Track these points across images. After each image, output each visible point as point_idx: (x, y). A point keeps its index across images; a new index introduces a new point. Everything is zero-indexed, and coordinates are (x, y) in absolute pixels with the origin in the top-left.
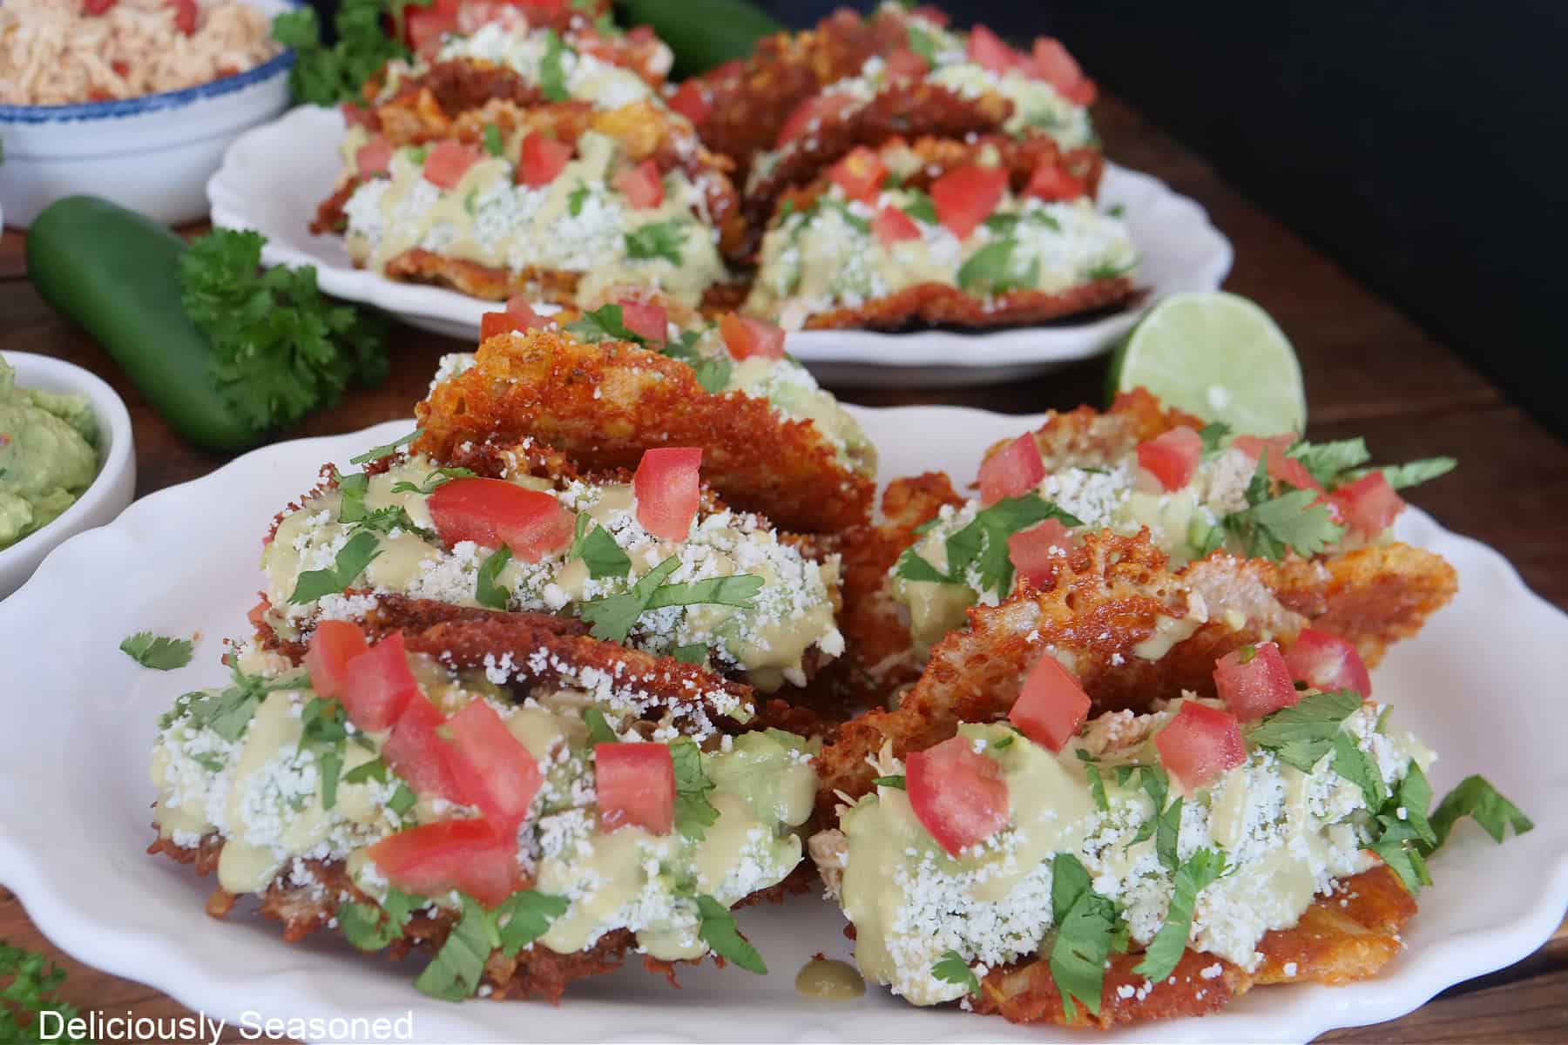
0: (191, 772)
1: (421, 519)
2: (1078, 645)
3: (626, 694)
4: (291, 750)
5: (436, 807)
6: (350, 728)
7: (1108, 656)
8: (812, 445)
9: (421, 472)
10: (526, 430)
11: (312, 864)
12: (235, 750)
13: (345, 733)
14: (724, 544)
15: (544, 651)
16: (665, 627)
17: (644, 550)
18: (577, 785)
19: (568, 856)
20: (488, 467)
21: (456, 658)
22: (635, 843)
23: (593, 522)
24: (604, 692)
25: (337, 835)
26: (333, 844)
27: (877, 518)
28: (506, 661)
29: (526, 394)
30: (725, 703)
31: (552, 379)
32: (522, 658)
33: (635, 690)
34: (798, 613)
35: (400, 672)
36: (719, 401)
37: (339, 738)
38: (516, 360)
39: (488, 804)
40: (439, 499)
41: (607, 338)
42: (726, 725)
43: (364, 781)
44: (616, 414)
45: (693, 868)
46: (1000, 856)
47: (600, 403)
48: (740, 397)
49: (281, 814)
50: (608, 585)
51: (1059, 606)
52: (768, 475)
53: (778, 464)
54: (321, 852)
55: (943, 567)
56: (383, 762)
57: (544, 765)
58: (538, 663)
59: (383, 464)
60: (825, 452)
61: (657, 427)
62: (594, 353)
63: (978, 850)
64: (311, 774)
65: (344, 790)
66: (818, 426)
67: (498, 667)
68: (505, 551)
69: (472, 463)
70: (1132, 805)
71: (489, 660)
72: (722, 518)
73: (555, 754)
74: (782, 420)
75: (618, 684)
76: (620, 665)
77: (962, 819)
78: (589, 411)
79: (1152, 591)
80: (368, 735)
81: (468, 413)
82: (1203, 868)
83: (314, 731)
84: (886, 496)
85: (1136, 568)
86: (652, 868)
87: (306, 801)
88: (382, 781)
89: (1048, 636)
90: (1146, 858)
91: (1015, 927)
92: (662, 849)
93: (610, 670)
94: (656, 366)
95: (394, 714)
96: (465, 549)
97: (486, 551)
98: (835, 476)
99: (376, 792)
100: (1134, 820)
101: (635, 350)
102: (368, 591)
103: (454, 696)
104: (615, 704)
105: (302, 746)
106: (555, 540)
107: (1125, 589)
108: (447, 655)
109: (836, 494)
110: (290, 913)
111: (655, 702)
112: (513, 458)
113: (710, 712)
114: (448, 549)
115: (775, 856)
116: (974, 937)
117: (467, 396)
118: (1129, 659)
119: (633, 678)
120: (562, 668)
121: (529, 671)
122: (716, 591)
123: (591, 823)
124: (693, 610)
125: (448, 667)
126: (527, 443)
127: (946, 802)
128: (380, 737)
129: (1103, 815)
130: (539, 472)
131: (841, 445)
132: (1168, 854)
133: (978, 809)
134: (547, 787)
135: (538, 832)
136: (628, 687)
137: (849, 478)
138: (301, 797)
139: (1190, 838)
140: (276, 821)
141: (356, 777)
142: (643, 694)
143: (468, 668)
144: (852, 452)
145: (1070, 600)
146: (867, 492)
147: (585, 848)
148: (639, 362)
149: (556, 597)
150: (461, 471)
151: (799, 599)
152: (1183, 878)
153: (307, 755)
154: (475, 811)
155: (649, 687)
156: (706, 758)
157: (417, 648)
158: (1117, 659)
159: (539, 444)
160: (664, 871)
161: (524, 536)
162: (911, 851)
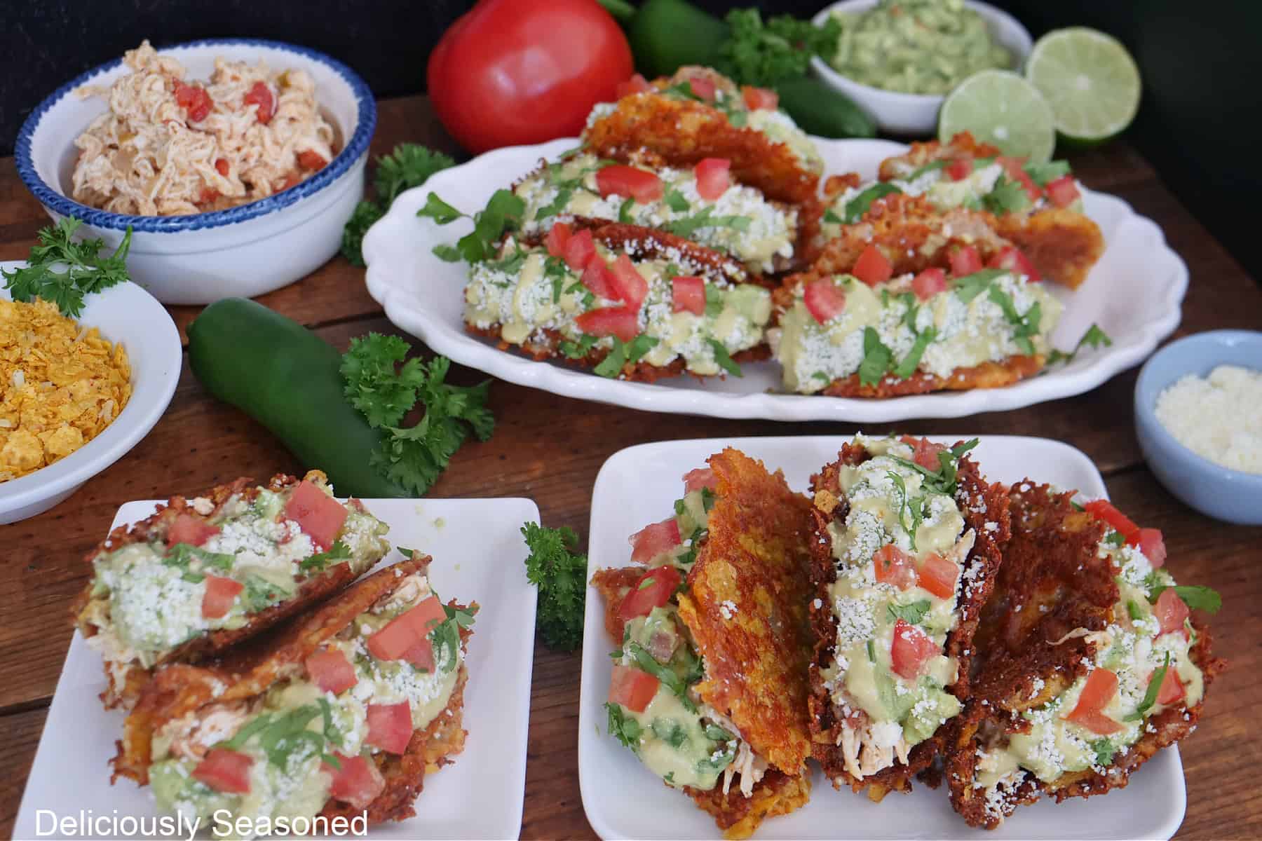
0: (493, 291)
1: (592, 184)
2: (891, 245)
3: (686, 262)
4: (540, 278)
5: (604, 302)
6: (567, 268)
7: (905, 251)
8: (786, 155)
9: (591, 161)
10: (641, 143)
11: (546, 331)
12: (513, 278)
13: (564, 270)
14: (736, 202)
15: (651, 239)
16: (706, 237)
17: (697, 201)
18: (664, 294)
19: (661, 320)
20: (622, 160)
21: (612, 242)
22: (687, 318)
23: (674, 187)
24: (676, 259)
25: (558, 316)
26: (555, 320)
27: (821, 195)
28: (634, 243)
29: (642, 125)
30: (730, 269)
31: (655, 117)
32: (641, 243)
33: (690, 261)
34: (770, 235)
35: (588, 245)
36: (738, 131)
37: (561, 273)
38: (639, 108)
39: (628, 299)
40: (601, 175)
41: (684, 98)
42: (731, 280)
43: (573, 292)
44: (687, 137)
45: (712, 332)
46: (839, 324)
47: (679, 131)
48: (749, 131)
49: (535, 305)
50: (680, 216)
51: (882, 227)
52: (764, 171)
53: (769, 165)
54: (550, 324)
55: (843, 216)
56: (581, 282)
57: (650, 285)
58: (648, 245)
59: (568, 158)
60: (792, 160)
61: (707, 144)
62: (677, 105)
63: (831, 323)
64: (549, 288)
65: (563, 297)
66: (789, 146)
67: (630, 246)
68: (630, 199)
69: (615, 157)
70: (900, 308)
71: (627, 243)
72: (736, 189)
73: (655, 281)
74: (770, 143)
75: (683, 256)
76: (684, 246)
77: (824, 307)
78: (673, 134)
79: (927, 222)
80: (573, 272)
81: (613, 133)
82: (928, 336)
83: (549, 270)
84: (827, 184)
85: (919, 211)
86: (695, 329)
87: (545, 302)
88: (581, 291)
89: (877, 239)
90: (904, 331)
91: (849, 360)
92: (699, 322)
93: (679, 249)
94: (708, 112)
95: (585, 265)
96: (613, 198)
97: (623, 200)
98: (799, 173)
99: (578, 296)
100: (900, 313)
101: (697, 104)
102: (568, 215)
103: (611, 257)
104: (681, 267)
105: (545, 276)
106: (654, 195)
107: (915, 221)
108: (608, 240)
109: (800, 183)
110: (536, 350)
111: (699, 266)
112: (636, 157)
113: (725, 274)
114: (604, 198)
115: (749, 334)
116: (831, 365)
117: (611, 125)
118: (917, 255)
119: (690, 253)
120: (659, 247)
121: (643, 249)
122: (730, 221)
123: (670, 309)
124: (719, 229)
125: (607, 247)
126: (643, 150)
127: (819, 300)
128: (579, 273)
129: (886, 311)
130: (648, 164)
131: (803, 157)
132: (913, 328)
133: (830, 303)
134: (651, 294)
135: (647, 312)
136: (688, 258)
137: (807, 174)
138: (542, 299)
139: (922, 322)
140: (533, 309)
141: (569, 291)
142: (694, 262)
143: (617, 246)
144: (809, 162)
145: (889, 225)
146: (814, 182)
147: (667, 317)
148: (699, 111)
149: (657, 221)
150: (611, 162)
151: (770, 228)
152: (920, 340)
153: (547, 280)
154: (622, 302)
155: (697, 259)
156: (721, 293)
157: (594, 236)
158: (910, 253)
159: (649, 151)
160: (700, 330)
161: (642, 191)
162: (806, 327)
